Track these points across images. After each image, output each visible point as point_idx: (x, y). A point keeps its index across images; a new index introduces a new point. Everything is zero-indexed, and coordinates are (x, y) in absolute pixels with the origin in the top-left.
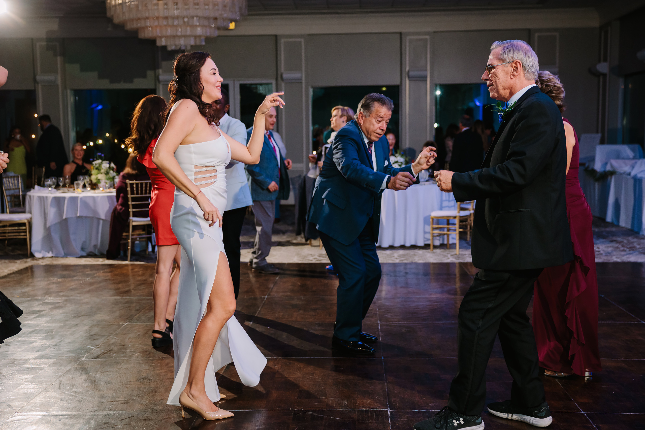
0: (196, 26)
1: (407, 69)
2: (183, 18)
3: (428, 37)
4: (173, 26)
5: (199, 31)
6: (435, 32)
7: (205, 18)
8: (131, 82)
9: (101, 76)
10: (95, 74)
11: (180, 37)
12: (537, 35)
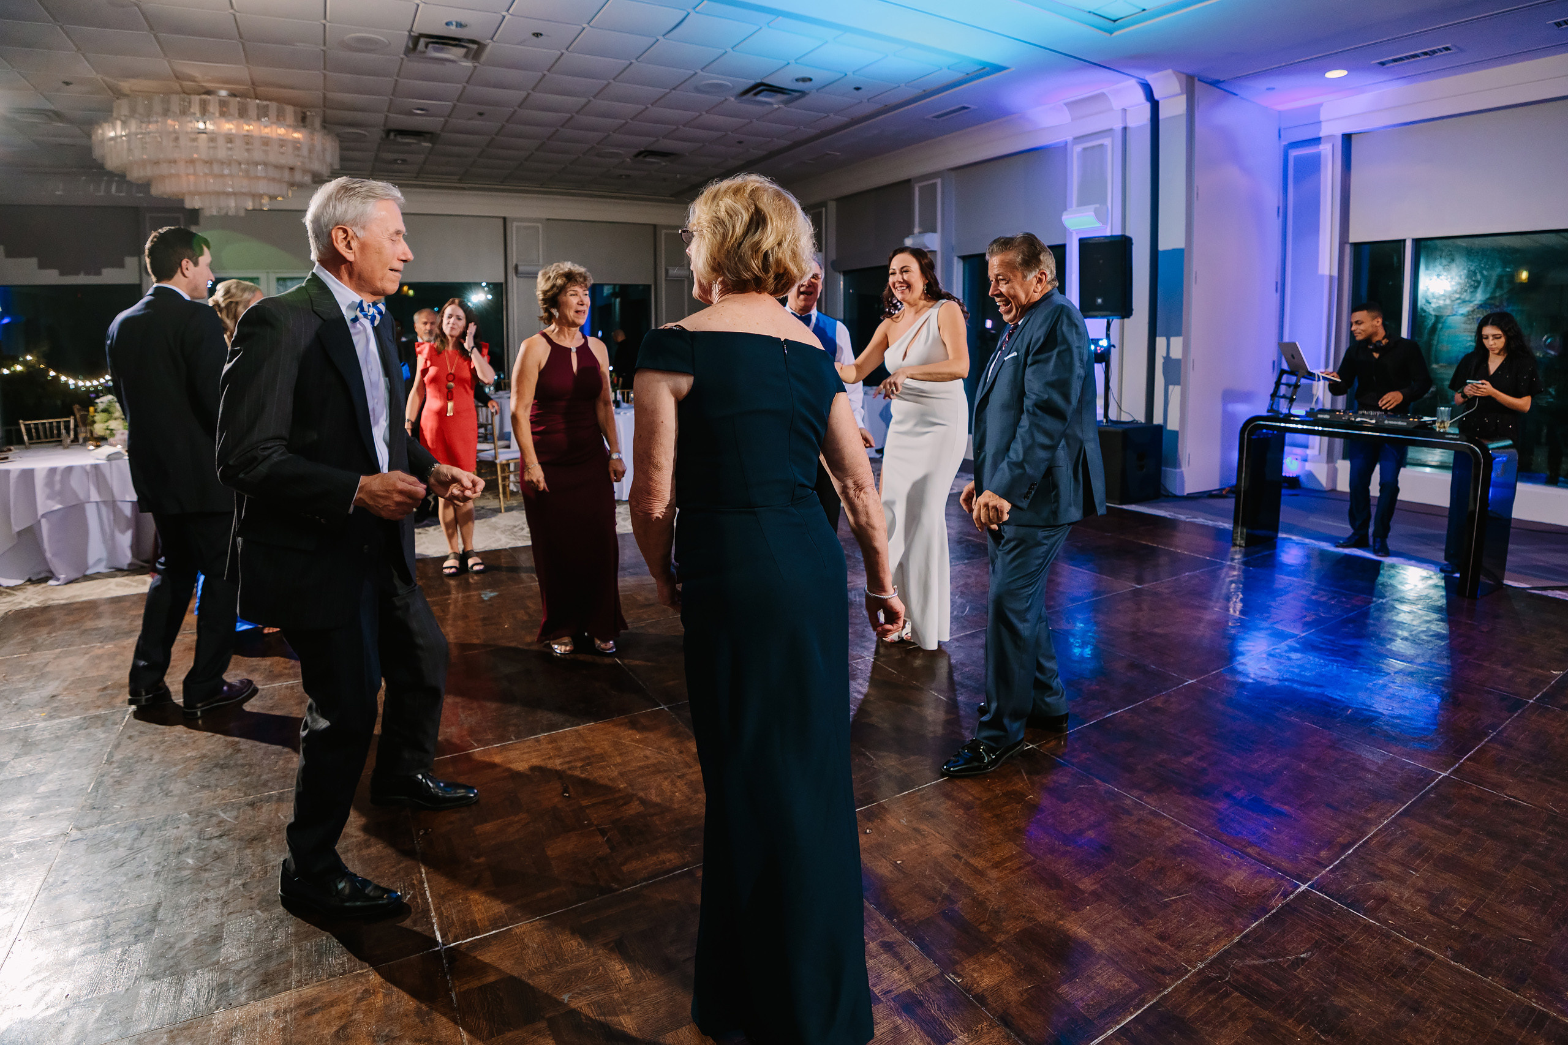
0: (258, 178)
1: (514, 263)
2: (240, 164)
3: (540, 225)
4: (222, 176)
5: (262, 187)
6: (548, 220)
7: (276, 167)
8: (99, 273)
9: (42, 266)
10: (33, 261)
11: (228, 194)
12: (664, 231)
